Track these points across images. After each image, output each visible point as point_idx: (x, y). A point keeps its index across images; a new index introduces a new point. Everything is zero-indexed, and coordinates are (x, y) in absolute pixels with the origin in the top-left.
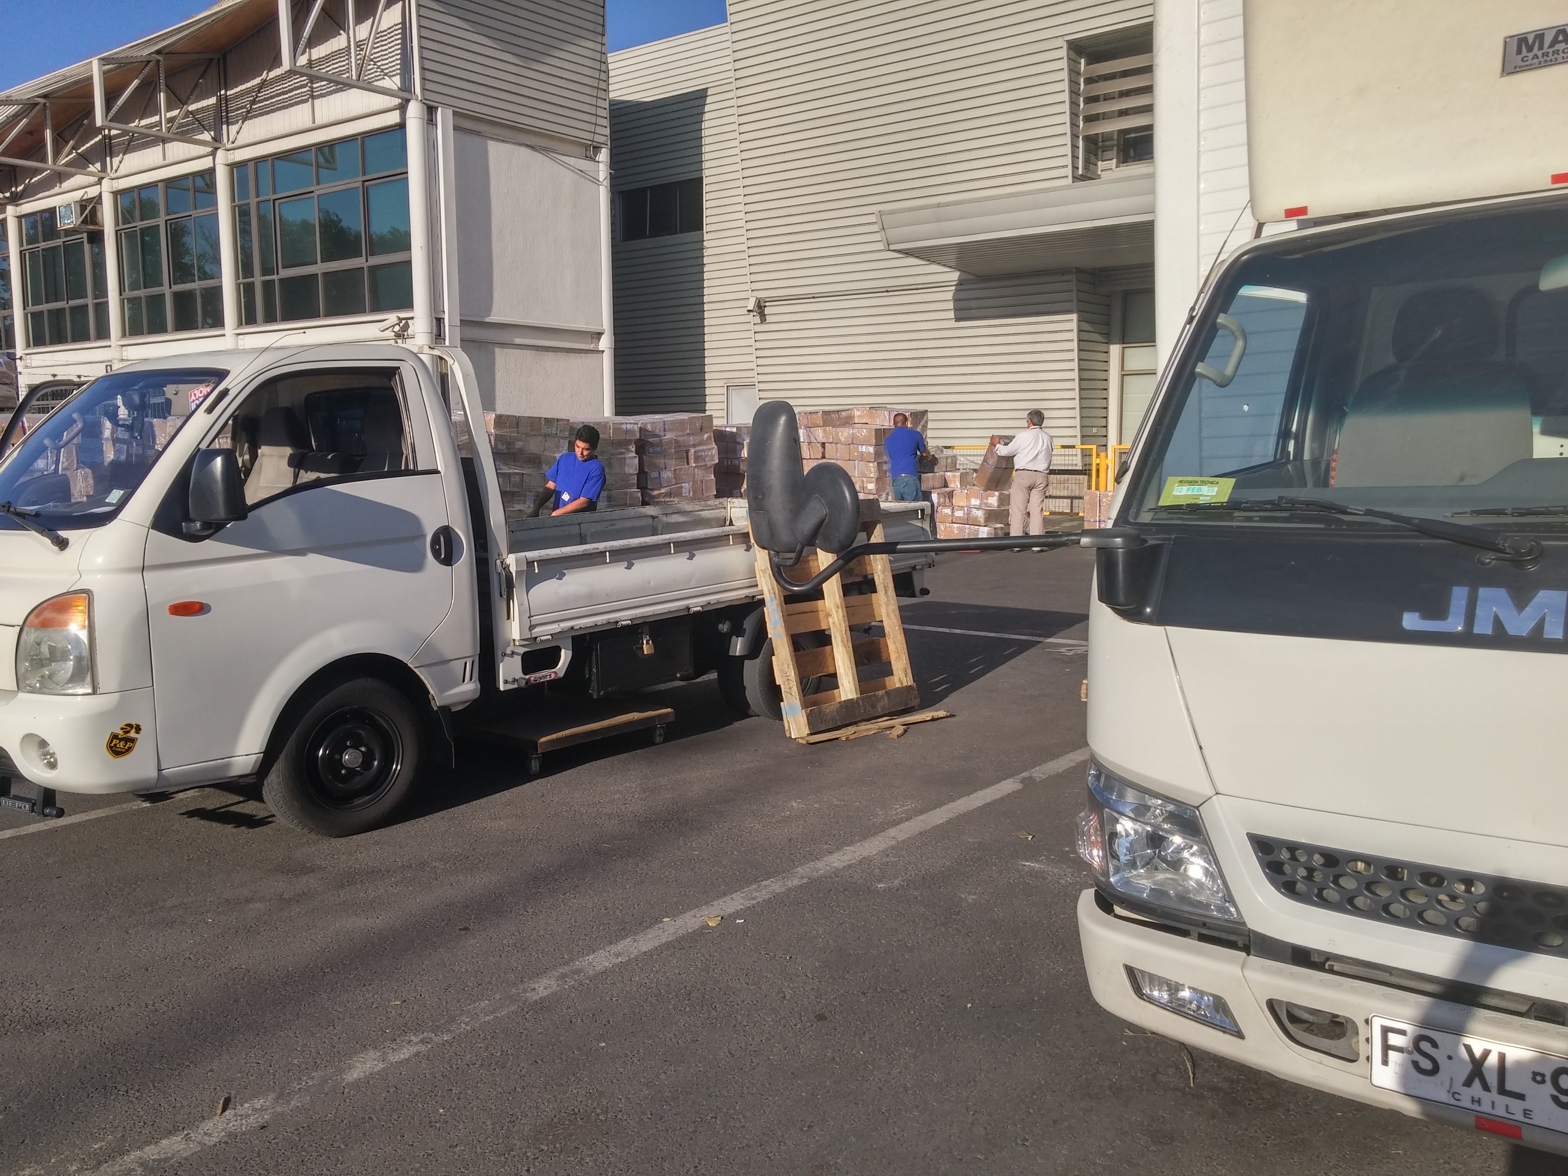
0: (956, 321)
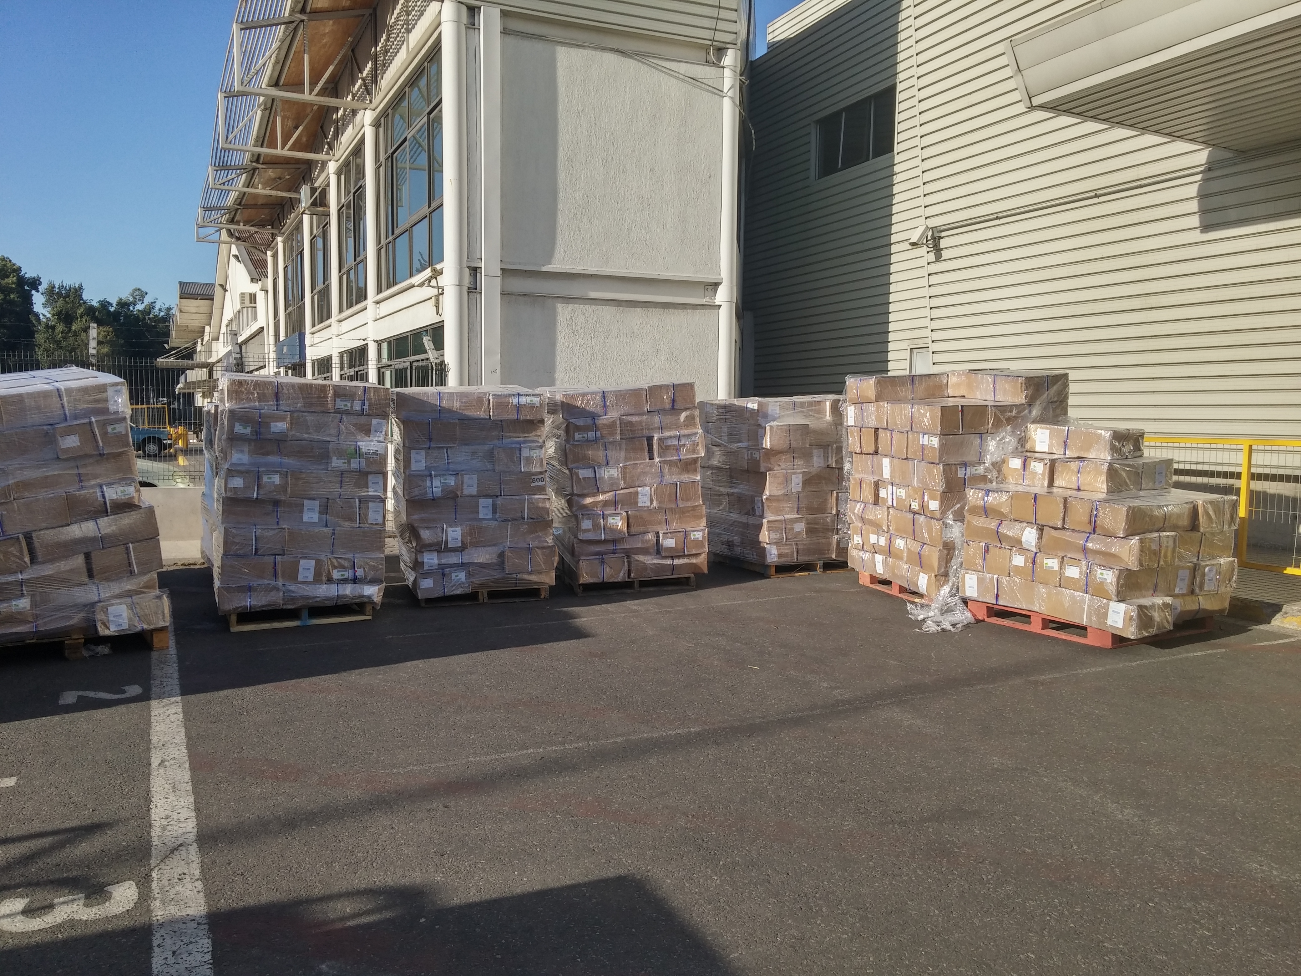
0: (1202, 232)
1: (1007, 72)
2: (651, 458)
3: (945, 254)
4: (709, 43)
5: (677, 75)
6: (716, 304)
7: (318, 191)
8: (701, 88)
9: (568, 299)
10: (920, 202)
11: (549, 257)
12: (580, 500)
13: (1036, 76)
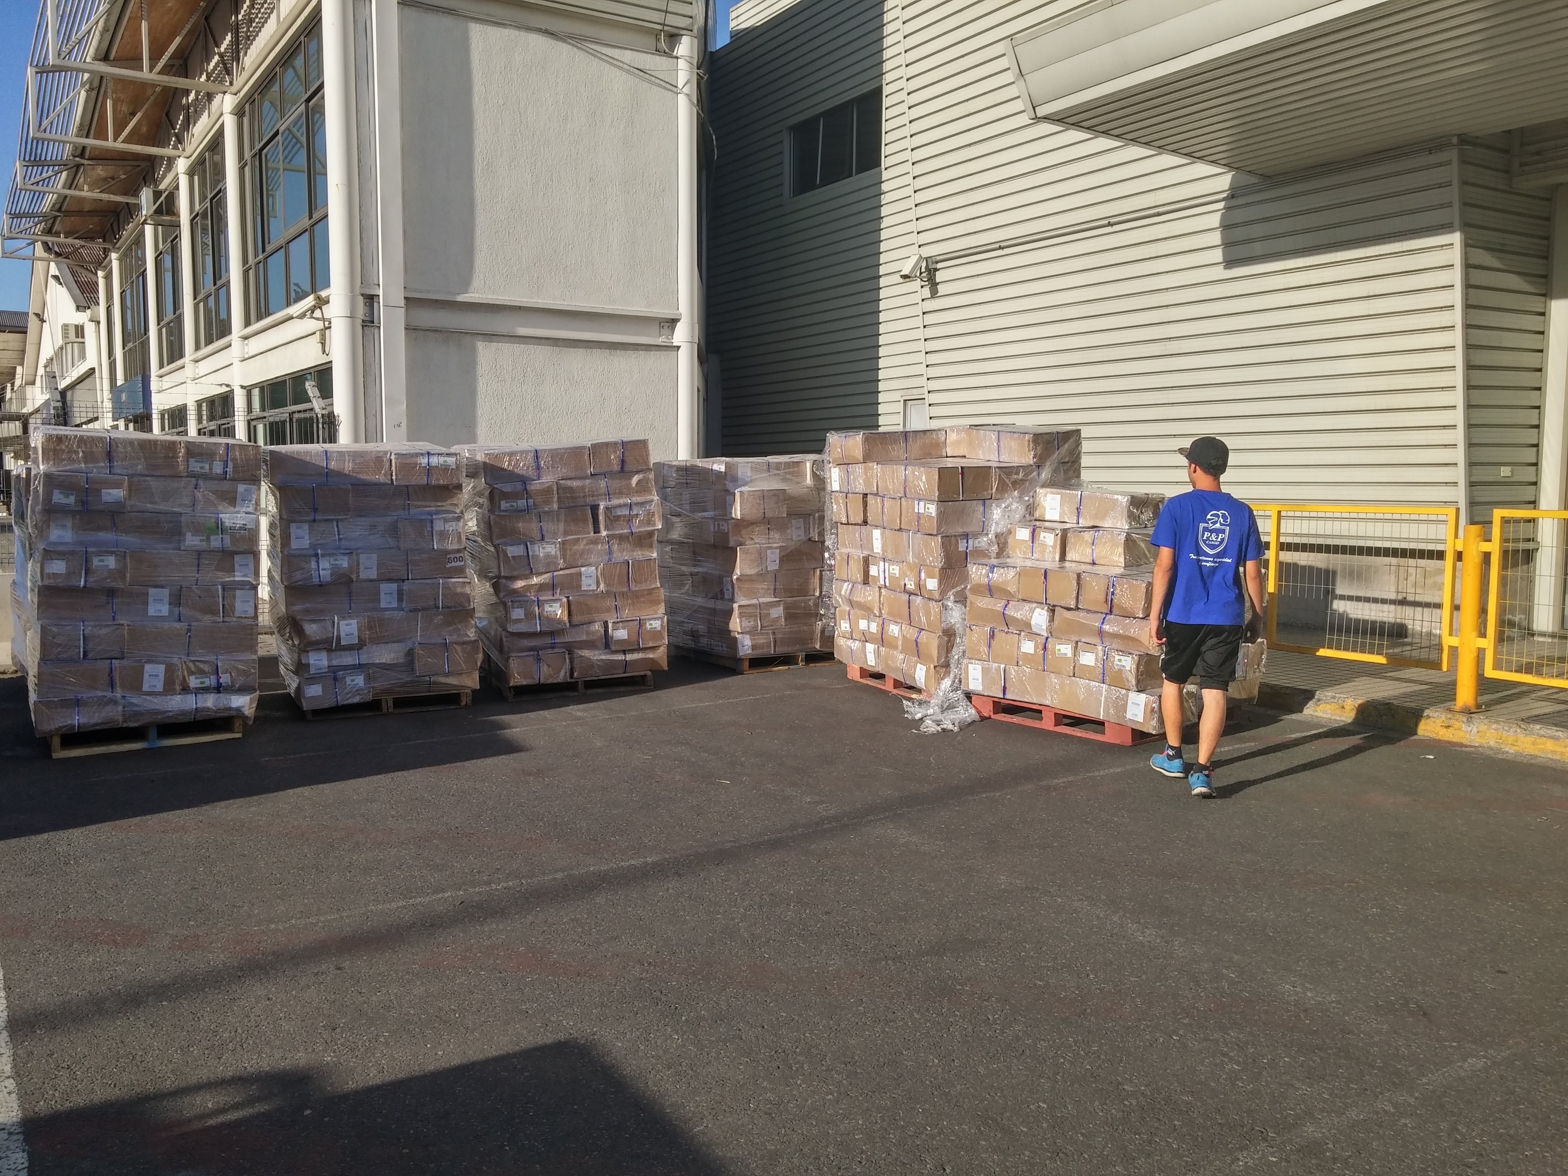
1: (1008, 77)
2: (597, 531)
3: (942, 289)
4: (660, 27)
5: (621, 65)
6: (675, 344)
7: (164, 195)
8: (650, 82)
9: (490, 336)
10: (913, 226)
11: (465, 284)
12: (509, 583)
13: (1040, 82)
